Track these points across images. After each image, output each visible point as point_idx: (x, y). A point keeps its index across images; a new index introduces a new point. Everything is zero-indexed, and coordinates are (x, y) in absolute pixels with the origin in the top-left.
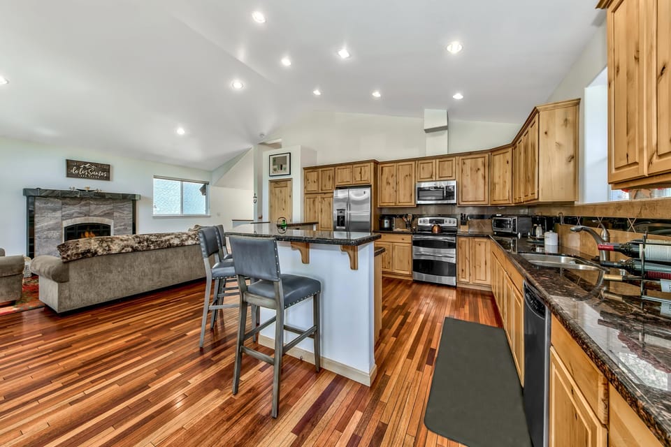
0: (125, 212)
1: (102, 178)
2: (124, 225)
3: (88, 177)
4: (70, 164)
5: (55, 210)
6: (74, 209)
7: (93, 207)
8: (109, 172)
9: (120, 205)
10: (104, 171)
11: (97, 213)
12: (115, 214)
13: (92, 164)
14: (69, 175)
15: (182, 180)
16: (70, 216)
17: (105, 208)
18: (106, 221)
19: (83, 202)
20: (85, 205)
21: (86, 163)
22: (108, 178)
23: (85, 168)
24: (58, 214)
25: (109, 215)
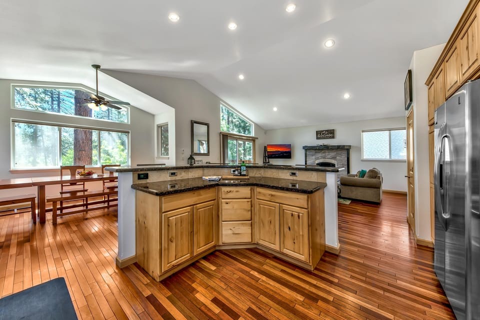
0: (343, 157)
1: (330, 138)
2: (343, 165)
3: (324, 138)
4: (318, 133)
5: (313, 155)
6: (319, 155)
7: (327, 154)
8: (334, 133)
9: (340, 152)
10: (331, 133)
11: (329, 157)
12: (337, 158)
13: (326, 131)
14: (317, 138)
15: (390, 130)
16: (318, 159)
17: (332, 154)
18: (333, 161)
19: (323, 151)
20: (324, 153)
21: (323, 131)
22: (333, 137)
23: (323, 134)
24: (314, 157)
25: (334, 158)
